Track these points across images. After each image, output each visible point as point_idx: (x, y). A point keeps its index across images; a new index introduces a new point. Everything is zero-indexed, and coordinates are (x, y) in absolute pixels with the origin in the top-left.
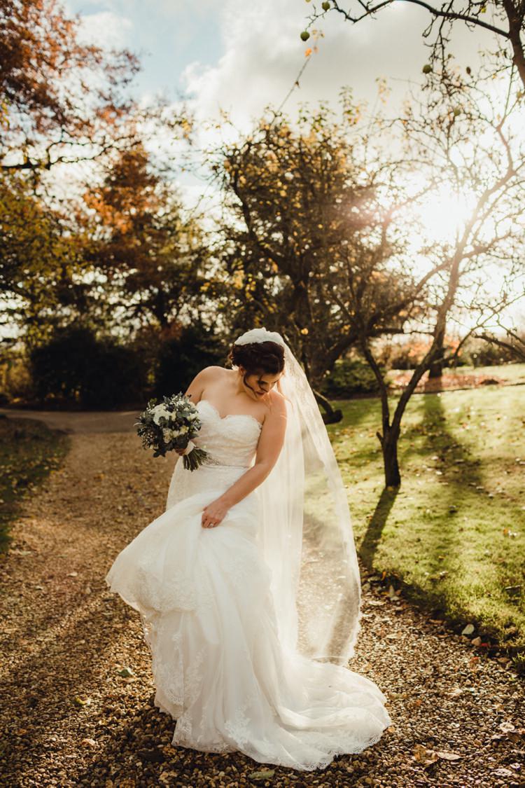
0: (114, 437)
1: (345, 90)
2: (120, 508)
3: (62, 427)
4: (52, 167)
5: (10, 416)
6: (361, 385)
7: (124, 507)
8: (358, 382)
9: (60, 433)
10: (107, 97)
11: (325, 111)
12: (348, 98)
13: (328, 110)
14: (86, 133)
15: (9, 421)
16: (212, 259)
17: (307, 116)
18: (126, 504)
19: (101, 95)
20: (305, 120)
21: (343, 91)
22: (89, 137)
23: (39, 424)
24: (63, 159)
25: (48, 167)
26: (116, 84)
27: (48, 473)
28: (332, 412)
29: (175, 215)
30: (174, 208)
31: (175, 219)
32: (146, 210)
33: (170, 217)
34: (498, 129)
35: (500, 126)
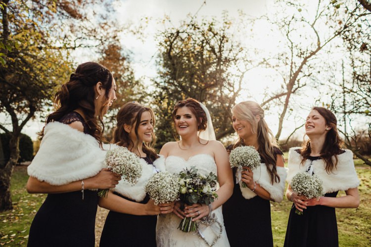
1: (225, 12)
2: (100, 218)
4: (76, 48)
7: (102, 217)
10: (104, 17)
11: (214, 21)
12: (226, 16)
13: (216, 21)
14: (94, 35)
16: (149, 97)
17: (206, 22)
18: (103, 215)
19: (102, 16)
20: (205, 24)
21: (224, 12)
22: (95, 36)
24: (82, 46)
25: (74, 48)
26: (109, 11)
29: (132, 76)
30: (132, 73)
31: (132, 78)
32: (119, 72)
33: (130, 77)
34: (312, 26)
35: (314, 24)
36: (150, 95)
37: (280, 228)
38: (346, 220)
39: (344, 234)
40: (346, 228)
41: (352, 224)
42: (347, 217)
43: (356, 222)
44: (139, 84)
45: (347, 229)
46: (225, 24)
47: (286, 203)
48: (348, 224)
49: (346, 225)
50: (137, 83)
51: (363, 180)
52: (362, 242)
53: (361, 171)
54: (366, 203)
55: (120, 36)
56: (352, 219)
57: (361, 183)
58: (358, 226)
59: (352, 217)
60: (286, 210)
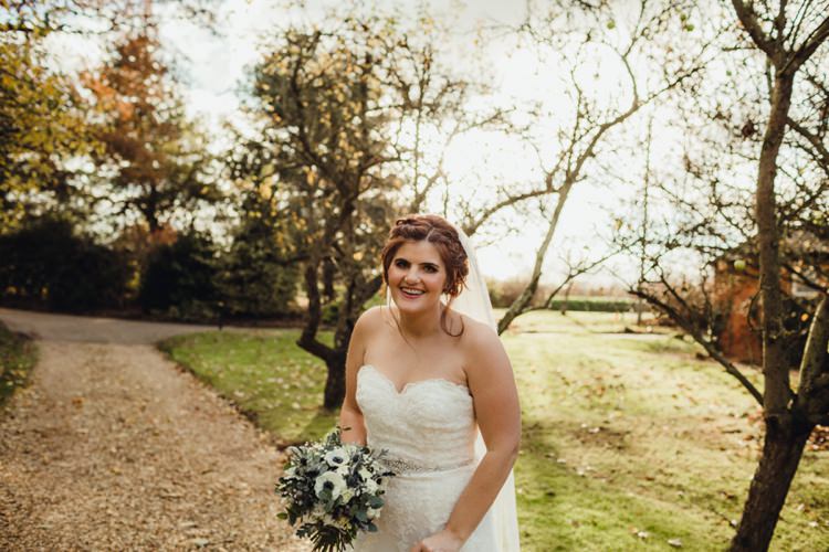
0: (91, 349)
2: (114, 450)
3: (26, 330)
4: (49, 33)
7: (118, 449)
9: (24, 337)
11: (398, 14)
12: (424, 4)
14: (95, 5)
16: (215, 163)
18: (120, 444)
20: (377, 19)
22: (98, 10)
24: (64, 28)
27: (12, 391)
29: (179, 111)
30: (179, 104)
31: (180, 115)
32: (148, 100)
33: (174, 113)
34: (624, 58)
36: (220, 159)
37: (528, 492)
39: (659, 509)
40: (661, 494)
41: (672, 486)
44: (195, 131)
45: (664, 497)
46: (421, 23)
48: (665, 485)
49: (661, 487)
50: (190, 127)
51: (681, 386)
52: (697, 527)
53: (673, 364)
54: (692, 439)
55: (160, 17)
57: (676, 391)
58: (683, 490)
59: (670, 471)
60: (533, 448)
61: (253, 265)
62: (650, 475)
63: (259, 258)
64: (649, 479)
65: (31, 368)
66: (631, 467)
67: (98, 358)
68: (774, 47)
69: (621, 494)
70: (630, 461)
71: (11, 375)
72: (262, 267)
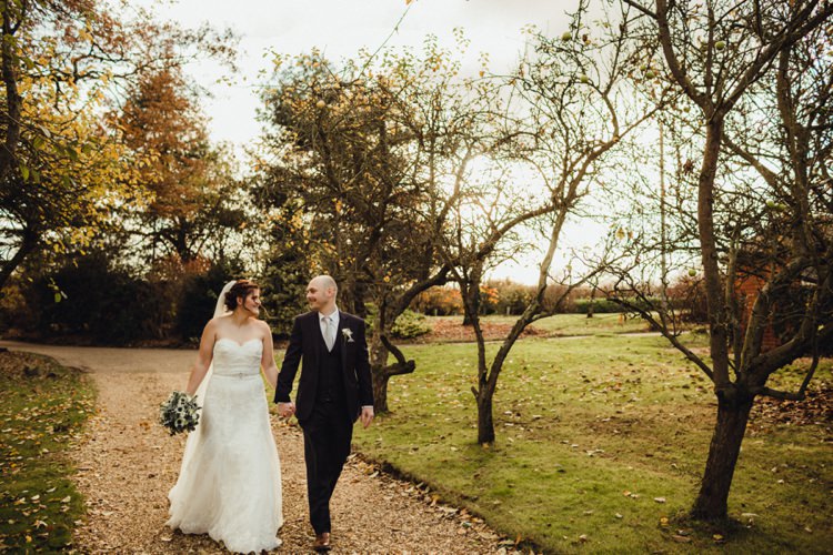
0: (142, 378)
1: (430, 38)
3: (77, 364)
5: (9, 349)
6: (399, 331)
8: (396, 328)
9: (77, 372)
11: (409, 57)
13: (413, 57)
15: (12, 355)
16: (240, 190)
17: (393, 60)
20: (390, 63)
23: (48, 359)
24: (92, 75)
27: (85, 419)
28: (404, 362)
29: (202, 143)
31: (202, 146)
33: (196, 144)
34: (604, 95)
35: (606, 92)
36: (244, 186)
38: (658, 454)
39: (652, 477)
40: (657, 466)
41: (667, 460)
42: (659, 448)
43: (674, 455)
44: (219, 161)
45: (659, 468)
47: (550, 425)
48: (661, 460)
49: (658, 461)
50: (214, 157)
51: (694, 378)
52: (681, 488)
54: (693, 421)
55: (181, 56)
56: (668, 451)
57: (689, 382)
58: (676, 462)
59: (667, 448)
61: (285, 288)
62: (650, 453)
63: (290, 282)
64: (648, 456)
65: (95, 398)
66: (633, 447)
67: (151, 386)
68: (704, 100)
69: (622, 468)
70: (634, 442)
71: (80, 405)
72: (293, 290)
